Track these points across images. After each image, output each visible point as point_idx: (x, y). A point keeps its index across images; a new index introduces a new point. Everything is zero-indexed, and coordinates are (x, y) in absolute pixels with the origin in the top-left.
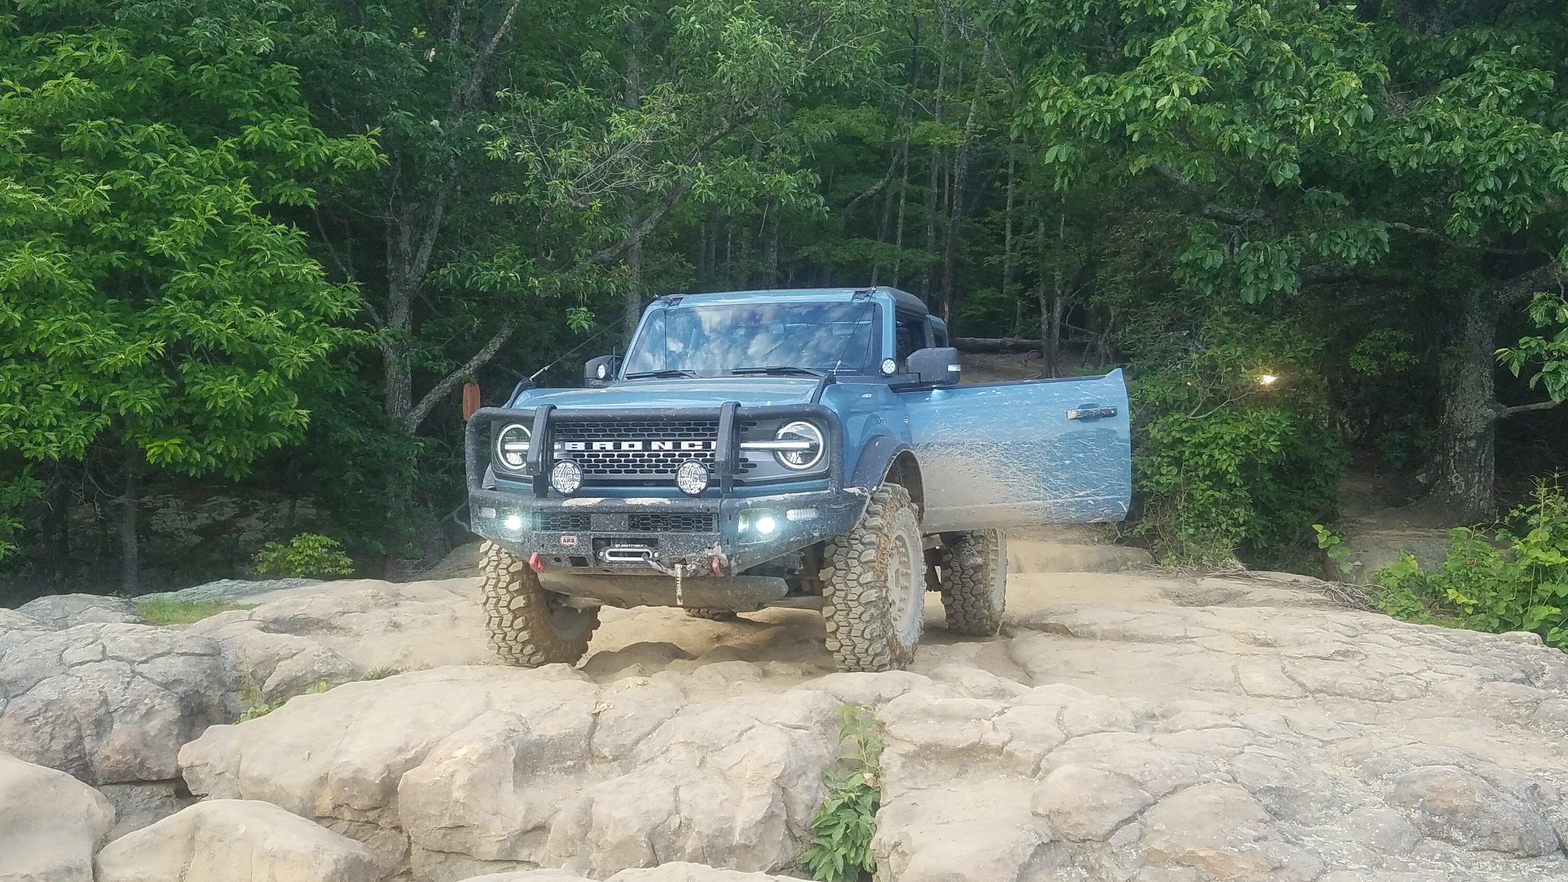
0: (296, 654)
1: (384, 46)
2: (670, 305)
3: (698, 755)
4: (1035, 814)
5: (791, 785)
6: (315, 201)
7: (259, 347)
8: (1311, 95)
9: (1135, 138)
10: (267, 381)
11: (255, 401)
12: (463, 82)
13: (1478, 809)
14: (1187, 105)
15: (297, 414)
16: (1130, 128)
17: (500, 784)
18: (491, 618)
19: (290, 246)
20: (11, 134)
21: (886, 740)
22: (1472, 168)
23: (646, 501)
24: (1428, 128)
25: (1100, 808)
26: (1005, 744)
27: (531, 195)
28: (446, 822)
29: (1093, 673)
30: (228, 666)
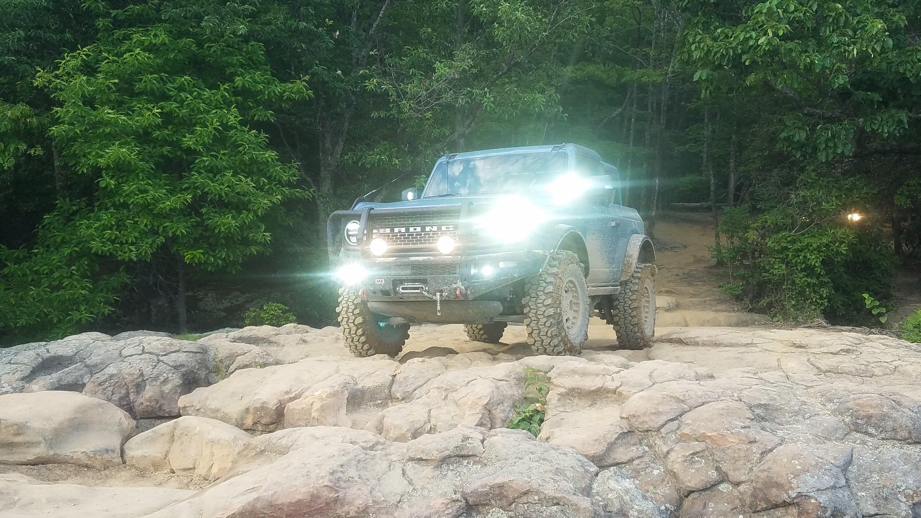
0: (246, 353)
1: (311, 30)
2: (450, 159)
3: (444, 394)
4: (622, 418)
5: (493, 408)
6: (274, 118)
7: (243, 198)
8: (855, 34)
9: (747, 63)
10: (247, 217)
11: (241, 228)
12: (357, 50)
13: (885, 416)
14: (776, 42)
15: (264, 235)
16: (744, 57)
17: (338, 410)
18: (345, 329)
19: (260, 143)
20: (107, 83)
21: (552, 387)
23: (420, 259)
25: (657, 413)
26: (617, 388)
27: (393, 112)
29: (692, 362)
30: (211, 359)
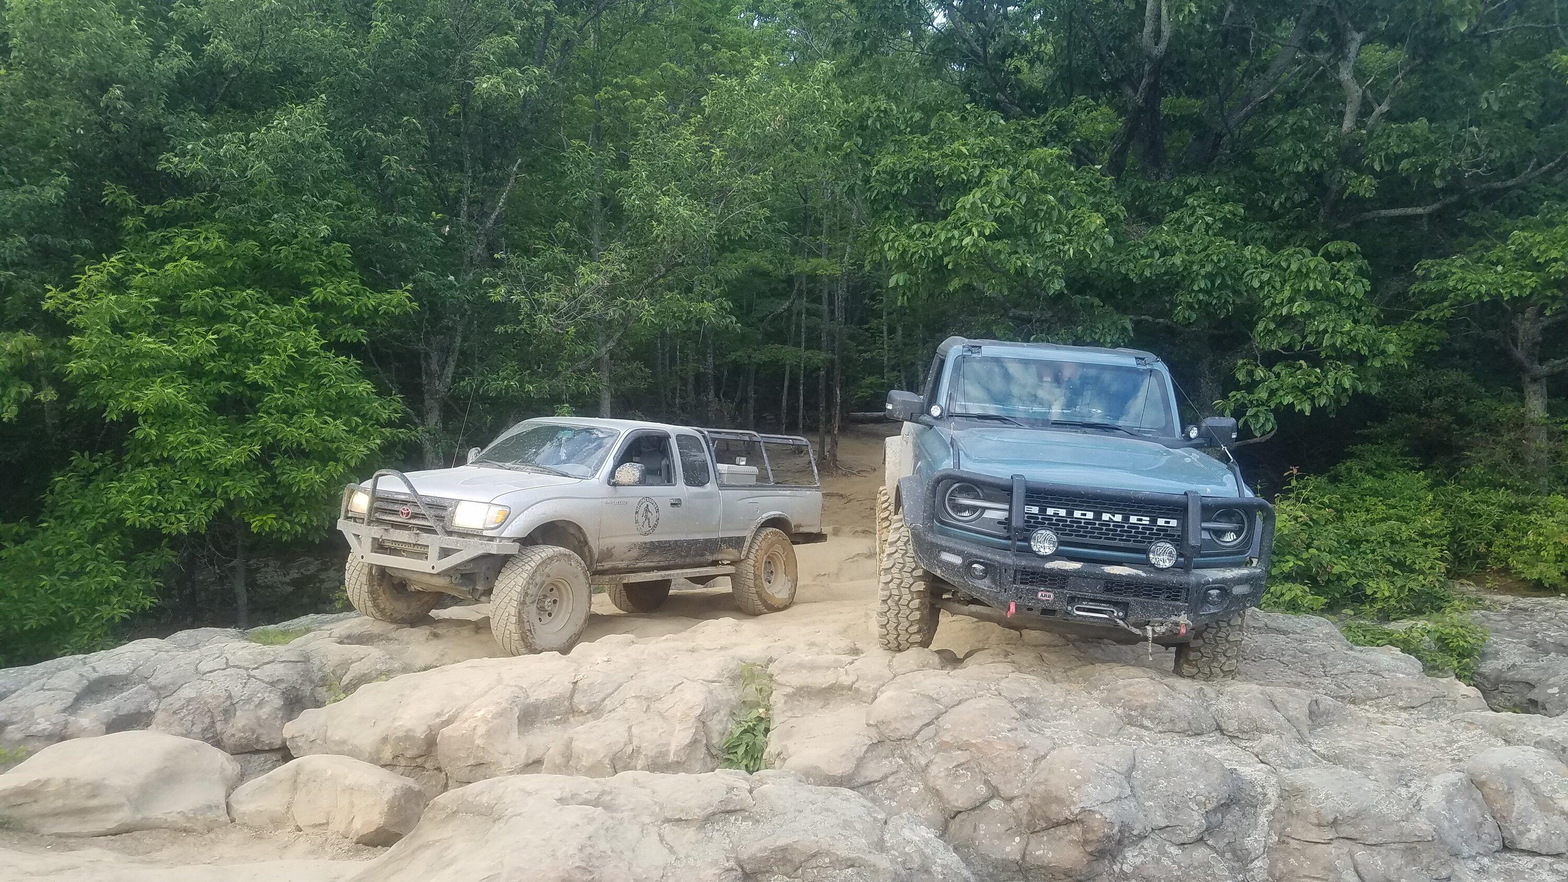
0: (364, 658)
1: (413, 226)
3: (645, 704)
4: (869, 725)
5: (708, 720)
6: (366, 338)
7: (330, 445)
8: (1070, 231)
9: (950, 267)
10: (336, 470)
11: (328, 484)
12: (471, 248)
14: (982, 242)
16: (946, 260)
17: (508, 733)
19: (350, 371)
20: (144, 302)
21: (774, 686)
22: (1189, 274)
24: (1157, 248)
25: (911, 718)
26: (853, 683)
27: (524, 325)
28: (472, 761)
30: (315, 669)
